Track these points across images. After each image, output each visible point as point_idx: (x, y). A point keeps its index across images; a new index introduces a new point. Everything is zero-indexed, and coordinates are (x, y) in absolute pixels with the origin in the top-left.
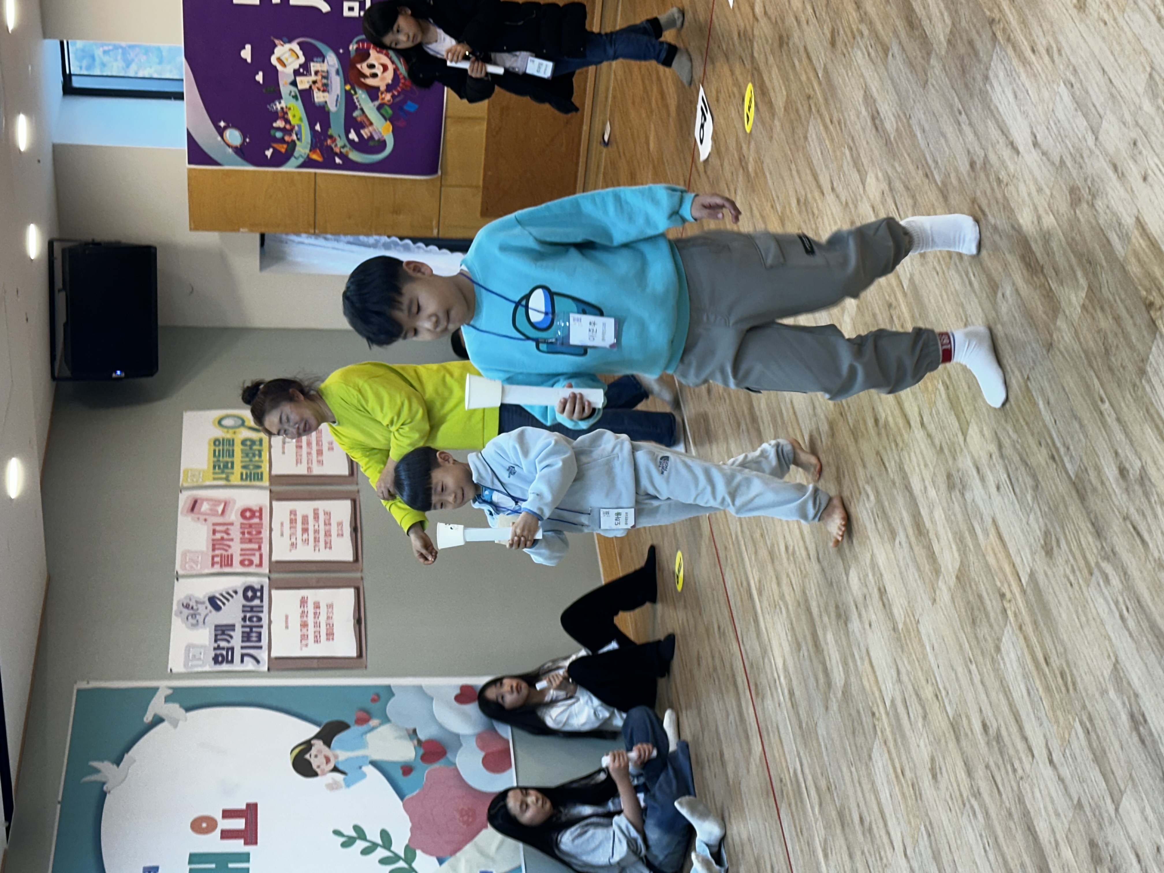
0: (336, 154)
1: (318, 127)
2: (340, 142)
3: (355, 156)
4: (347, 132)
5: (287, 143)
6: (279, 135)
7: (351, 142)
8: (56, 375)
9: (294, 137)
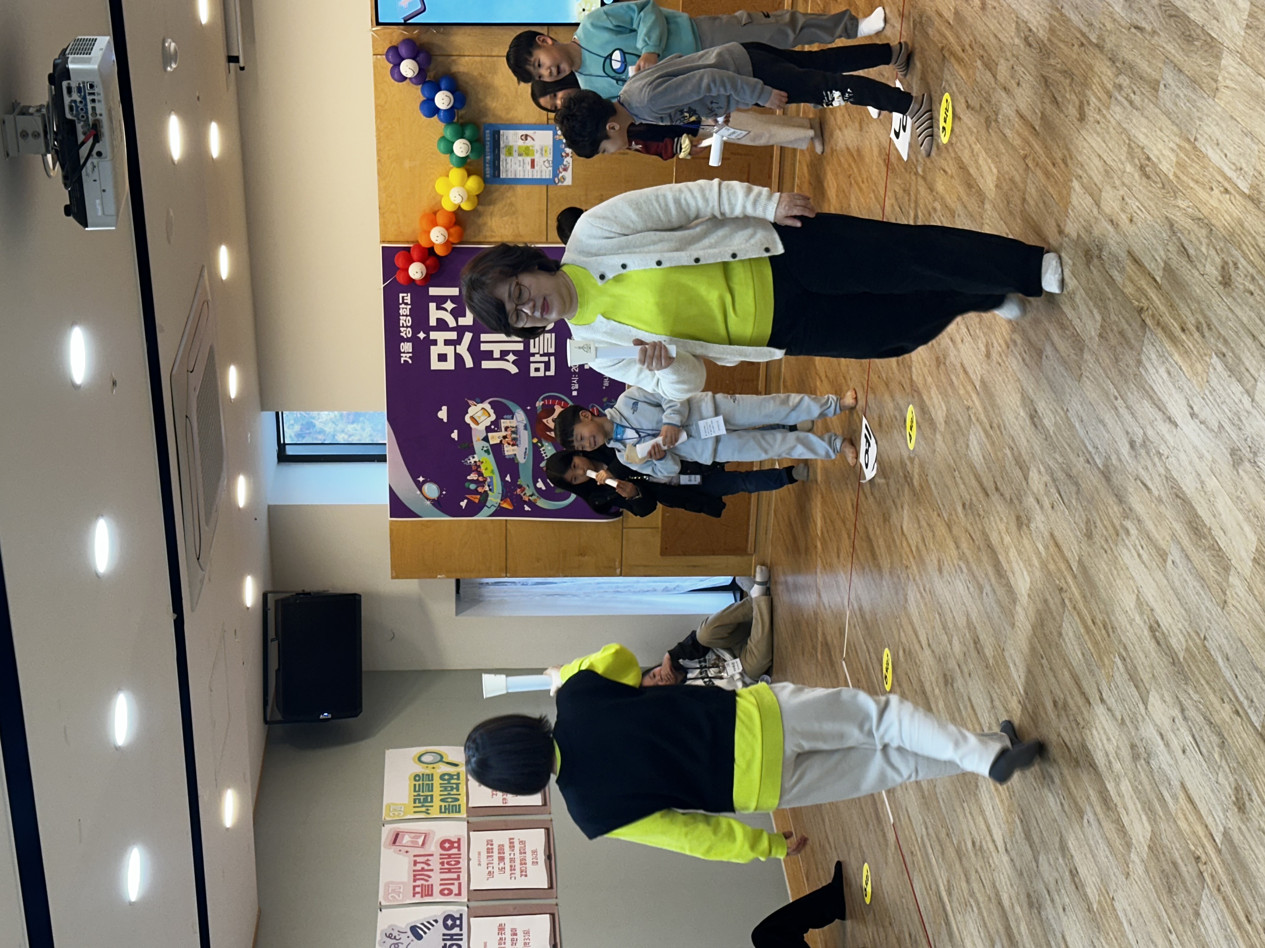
0: (525, 502)
1: (508, 478)
2: (528, 492)
3: (542, 503)
4: (535, 482)
5: (480, 493)
6: (472, 487)
7: (539, 490)
8: (268, 719)
9: (487, 488)
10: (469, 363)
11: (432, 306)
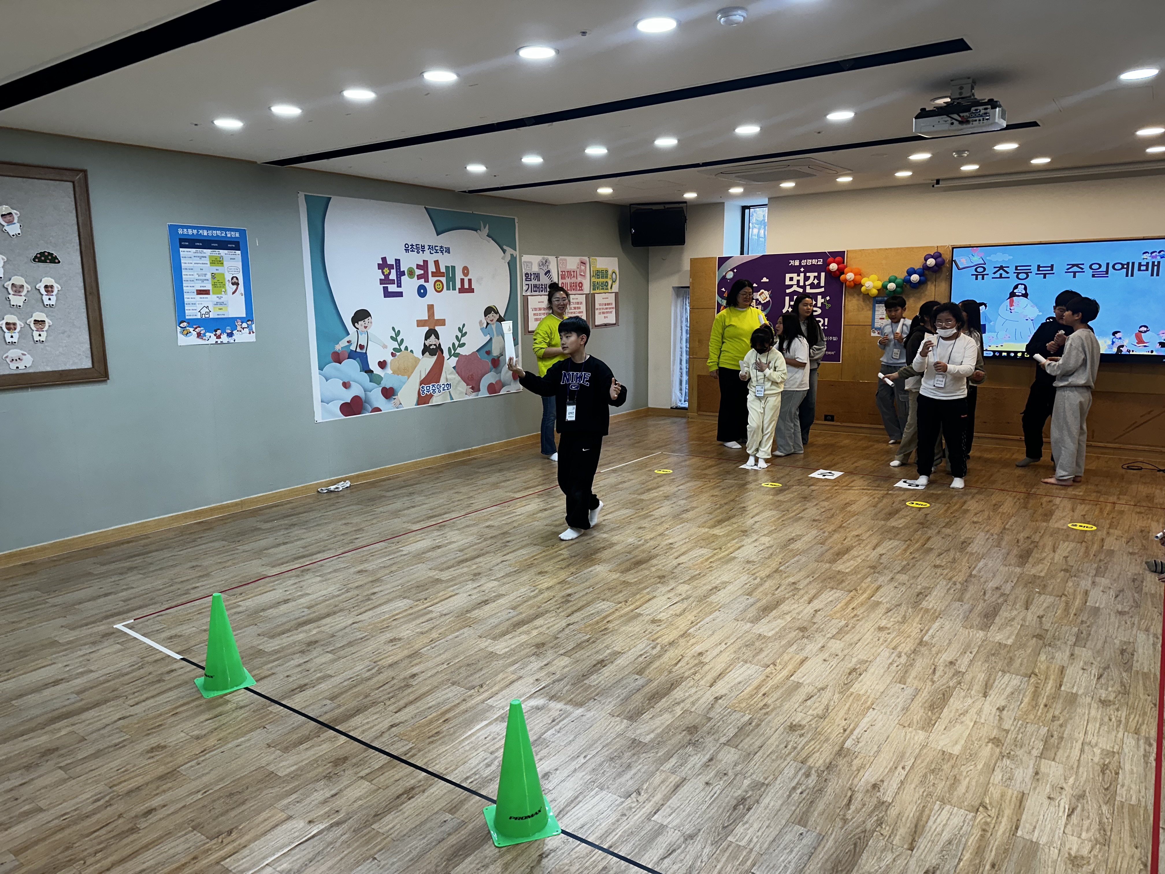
10: (788, 291)
11: (816, 274)
